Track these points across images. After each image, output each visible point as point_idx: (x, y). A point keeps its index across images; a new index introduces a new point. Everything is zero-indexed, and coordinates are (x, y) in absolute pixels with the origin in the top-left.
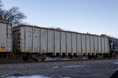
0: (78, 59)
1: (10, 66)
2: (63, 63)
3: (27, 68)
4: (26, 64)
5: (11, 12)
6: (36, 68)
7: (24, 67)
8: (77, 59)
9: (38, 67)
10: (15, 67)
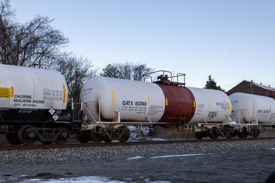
0: (187, 138)
1: (30, 154)
2: (152, 148)
3: (70, 159)
4: (67, 149)
5: (32, 29)
6: (89, 160)
7: (62, 156)
8: (184, 139)
9: (95, 157)
10: (42, 156)
